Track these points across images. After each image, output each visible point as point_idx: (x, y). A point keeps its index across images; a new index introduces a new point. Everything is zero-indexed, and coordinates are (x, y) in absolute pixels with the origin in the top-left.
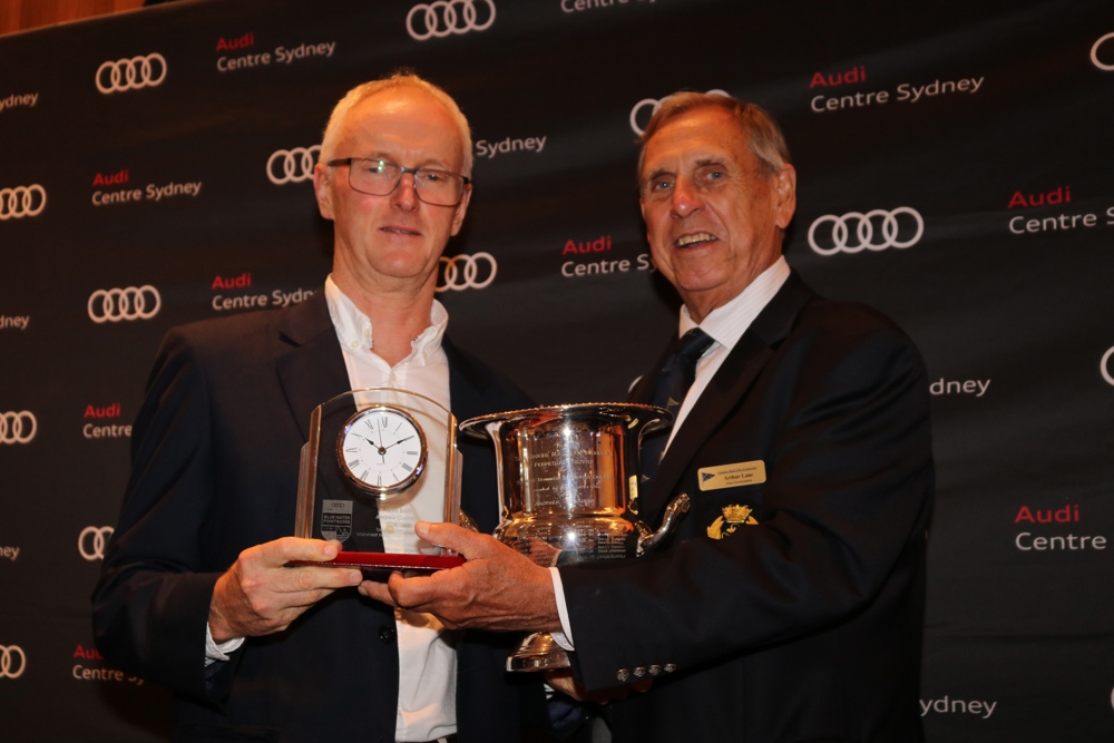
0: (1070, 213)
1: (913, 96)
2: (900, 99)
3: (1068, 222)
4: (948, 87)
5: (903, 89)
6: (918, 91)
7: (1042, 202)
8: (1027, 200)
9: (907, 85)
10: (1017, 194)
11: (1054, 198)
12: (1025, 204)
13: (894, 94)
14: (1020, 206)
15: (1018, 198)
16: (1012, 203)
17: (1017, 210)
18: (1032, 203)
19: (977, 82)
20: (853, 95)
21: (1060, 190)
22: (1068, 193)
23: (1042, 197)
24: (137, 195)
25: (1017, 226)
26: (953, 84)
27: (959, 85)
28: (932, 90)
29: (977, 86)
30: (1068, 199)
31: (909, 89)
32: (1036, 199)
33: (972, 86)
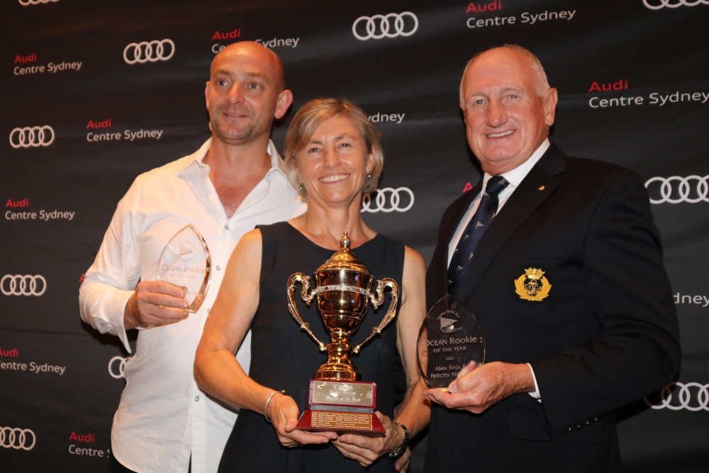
0: (627, 96)
1: (531, 20)
2: (523, 22)
3: (625, 102)
4: (553, 16)
5: (525, 15)
6: (534, 17)
7: (610, 88)
8: (601, 87)
9: (527, 13)
10: (595, 83)
11: (618, 86)
12: (599, 90)
13: (519, 19)
14: (597, 91)
15: (595, 86)
16: (592, 88)
17: (595, 93)
18: (604, 89)
19: (572, 13)
20: (493, 18)
21: (621, 81)
22: (626, 84)
23: (610, 85)
24: (42, 69)
25: (594, 103)
26: (556, 14)
27: (560, 15)
28: (543, 17)
29: (571, 16)
30: (626, 87)
31: (529, 16)
32: (607, 87)
33: (568, 16)
